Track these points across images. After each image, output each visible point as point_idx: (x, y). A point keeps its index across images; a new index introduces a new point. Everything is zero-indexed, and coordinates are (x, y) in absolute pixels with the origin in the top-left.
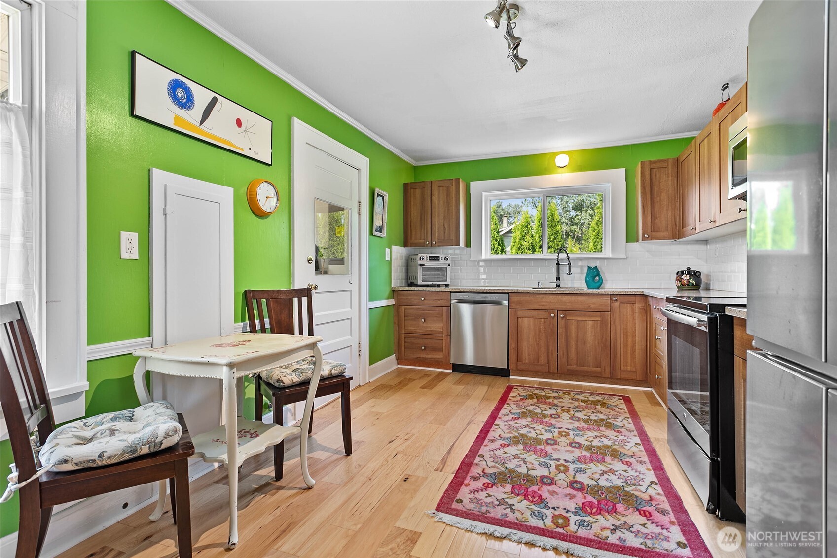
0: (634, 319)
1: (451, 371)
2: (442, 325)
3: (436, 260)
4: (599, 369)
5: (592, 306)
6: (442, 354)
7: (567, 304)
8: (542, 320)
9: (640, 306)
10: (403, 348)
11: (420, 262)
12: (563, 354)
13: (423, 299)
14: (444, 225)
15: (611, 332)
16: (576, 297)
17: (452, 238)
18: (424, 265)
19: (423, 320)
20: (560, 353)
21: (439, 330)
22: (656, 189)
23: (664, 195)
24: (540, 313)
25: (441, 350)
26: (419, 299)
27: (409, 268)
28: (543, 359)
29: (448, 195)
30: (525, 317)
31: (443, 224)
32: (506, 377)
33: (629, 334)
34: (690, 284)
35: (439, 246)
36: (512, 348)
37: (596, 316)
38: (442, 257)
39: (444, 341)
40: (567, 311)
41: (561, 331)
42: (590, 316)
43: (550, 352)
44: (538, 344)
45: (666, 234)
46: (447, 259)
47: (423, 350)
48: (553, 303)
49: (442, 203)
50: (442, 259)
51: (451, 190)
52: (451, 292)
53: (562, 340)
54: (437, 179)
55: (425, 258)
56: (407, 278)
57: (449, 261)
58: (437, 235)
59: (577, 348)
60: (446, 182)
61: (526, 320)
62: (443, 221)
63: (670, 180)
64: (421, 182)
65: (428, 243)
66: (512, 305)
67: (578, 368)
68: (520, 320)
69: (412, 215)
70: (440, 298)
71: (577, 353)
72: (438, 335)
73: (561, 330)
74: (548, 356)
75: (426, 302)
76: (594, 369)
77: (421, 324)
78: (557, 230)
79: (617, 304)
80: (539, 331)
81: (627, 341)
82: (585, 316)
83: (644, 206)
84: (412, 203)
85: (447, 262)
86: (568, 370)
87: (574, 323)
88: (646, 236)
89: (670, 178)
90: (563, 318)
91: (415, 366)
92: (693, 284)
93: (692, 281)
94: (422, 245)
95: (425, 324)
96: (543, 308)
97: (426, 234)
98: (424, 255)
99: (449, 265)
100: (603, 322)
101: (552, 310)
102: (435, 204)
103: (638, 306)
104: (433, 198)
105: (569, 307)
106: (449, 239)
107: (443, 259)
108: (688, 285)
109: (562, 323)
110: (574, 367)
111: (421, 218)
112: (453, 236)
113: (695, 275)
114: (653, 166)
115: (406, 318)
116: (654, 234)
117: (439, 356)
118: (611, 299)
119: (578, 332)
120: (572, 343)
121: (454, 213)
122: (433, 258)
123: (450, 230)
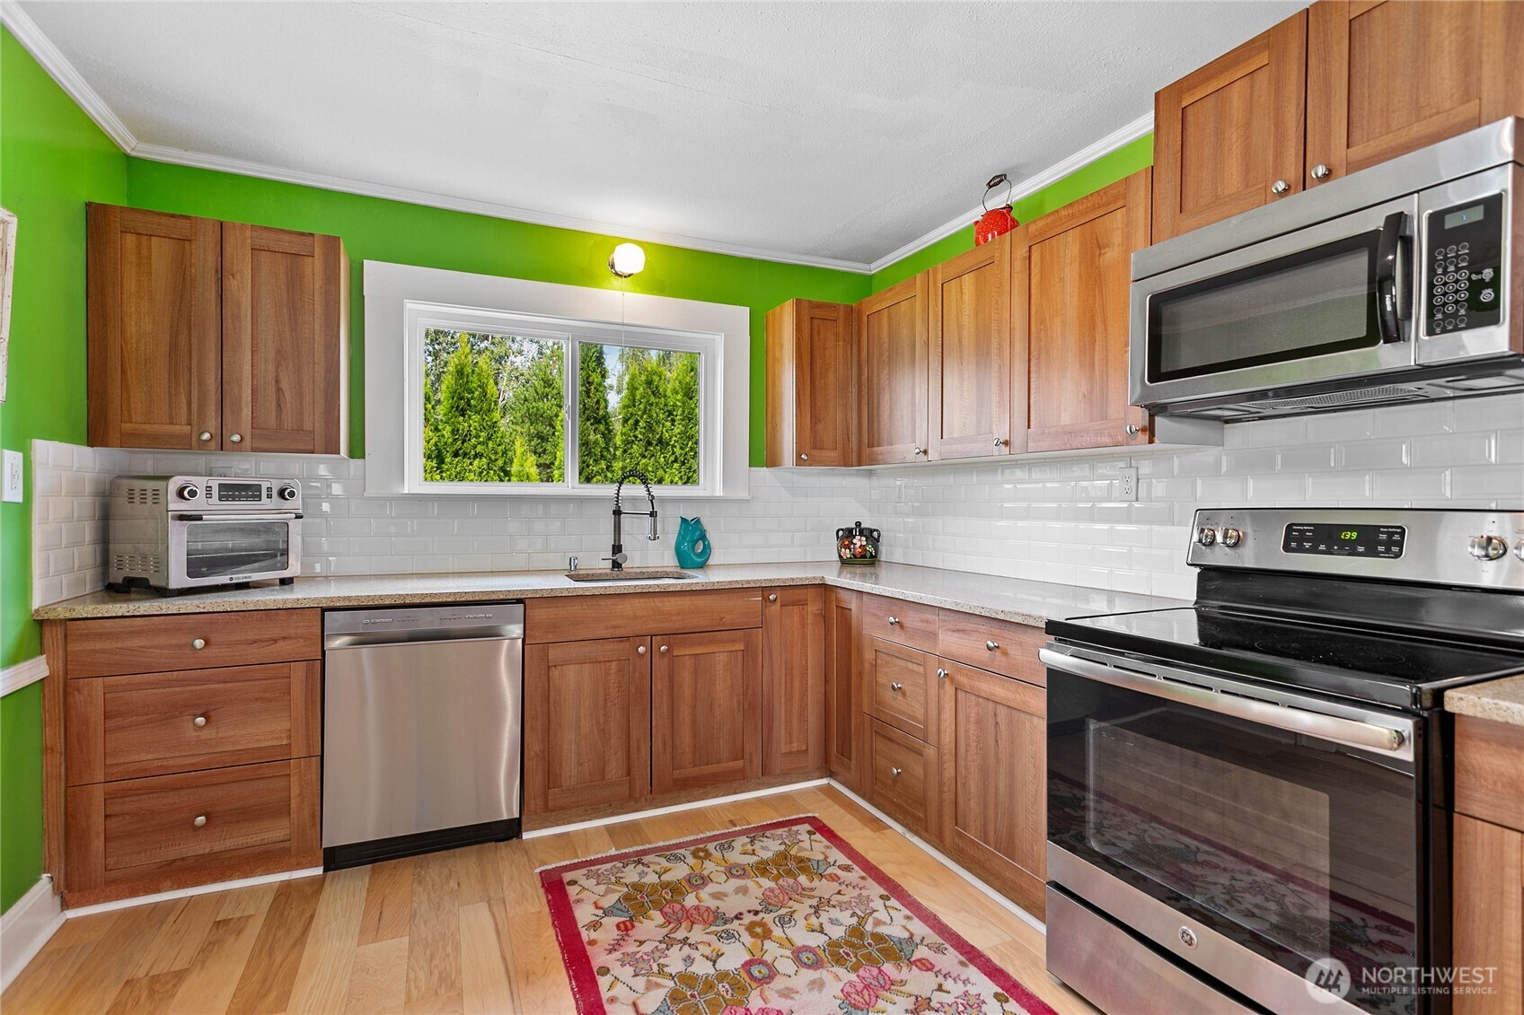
0: (804, 638)
1: (319, 871)
2: (286, 725)
3: (247, 498)
4: (740, 763)
5: (728, 618)
6: (285, 822)
7: (674, 618)
8: (614, 663)
9: (816, 608)
10: (98, 844)
11: (176, 505)
12: (664, 744)
13: (199, 643)
14: (277, 381)
15: (764, 672)
16: (694, 598)
17: (308, 426)
18: (199, 518)
19: (200, 720)
20: (657, 743)
21: (275, 743)
22: (818, 361)
23: (831, 375)
24: (610, 646)
25: (283, 809)
26: (180, 647)
27: (112, 523)
28: (614, 770)
29: (294, 282)
30: (570, 663)
31: (271, 376)
32: (510, 838)
33: (796, 672)
34: (868, 555)
35: (253, 450)
36: (532, 754)
37: (734, 641)
38: (269, 489)
39: (294, 780)
40: (675, 637)
41: (660, 687)
42: (722, 642)
43: (634, 744)
44: (604, 729)
45: (833, 454)
46: (292, 494)
47: (197, 829)
48: (641, 617)
49: (267, 307)
50: (269, 496)
51: (308, 270)
52: (324, 610)
53: (661, 709)
54: (249, 222)
55: (201, 492)
56: (105, 562)
57: (296, 503)
58: (246, 412)
59: (694, 723)
60: (287, 237)
61: (571, 671)
62: (271, 368)
63: (841, 347)
64: (173, 216)
65: (206, 436)
66: (533, 633)
67: (697, 771)
68: (555, 673)
69: (132, 329)
70: (276, 633)
71: (694, 736)
72: (270, 762)
73: (660, 685)
74: (629, 757)
75: (213, 651)
76: (731, 764)
77: (193, 734)
78: (494, 420)
79: (776, 607)
80: (606, 695)
81: (792, 687)
82: (711, 642)
83: (801, 394)
84: (130, 284)
85: (288, 505)
86: (674, 780)
87: (688, 662)
88: (803, 456)
89: (841, 343)
90: (663, 654)
91: (157, 891)
92: (871, 553)
93: (870, 548)
94: (186, 444)
95: (210, 733)
96: (617, 633)
97: (201, 407)
98: (199, 483)
99: (299, 517)
100: (748, 655)
101: (640, 637)
102: (238, 305)
103: (813, 608)
104: (232, 284)
105: (677, 624)
106: (300, 430)
107: (275, 493)
108: (863, 556)
109: (661, 665)
110: (690, 771)
111: (174, 347)
112: (313, 420)
113: (872, 536)
114: (817, 313)
115: (111, 723)
116: (816, 453)
117: (274, 832)
118: (766, 600)
119: (696, 683)
120: (685, 713)
121: (319, 347)
122: (231, 492)
123: (301, 401)
